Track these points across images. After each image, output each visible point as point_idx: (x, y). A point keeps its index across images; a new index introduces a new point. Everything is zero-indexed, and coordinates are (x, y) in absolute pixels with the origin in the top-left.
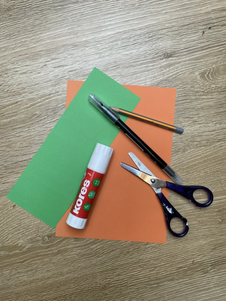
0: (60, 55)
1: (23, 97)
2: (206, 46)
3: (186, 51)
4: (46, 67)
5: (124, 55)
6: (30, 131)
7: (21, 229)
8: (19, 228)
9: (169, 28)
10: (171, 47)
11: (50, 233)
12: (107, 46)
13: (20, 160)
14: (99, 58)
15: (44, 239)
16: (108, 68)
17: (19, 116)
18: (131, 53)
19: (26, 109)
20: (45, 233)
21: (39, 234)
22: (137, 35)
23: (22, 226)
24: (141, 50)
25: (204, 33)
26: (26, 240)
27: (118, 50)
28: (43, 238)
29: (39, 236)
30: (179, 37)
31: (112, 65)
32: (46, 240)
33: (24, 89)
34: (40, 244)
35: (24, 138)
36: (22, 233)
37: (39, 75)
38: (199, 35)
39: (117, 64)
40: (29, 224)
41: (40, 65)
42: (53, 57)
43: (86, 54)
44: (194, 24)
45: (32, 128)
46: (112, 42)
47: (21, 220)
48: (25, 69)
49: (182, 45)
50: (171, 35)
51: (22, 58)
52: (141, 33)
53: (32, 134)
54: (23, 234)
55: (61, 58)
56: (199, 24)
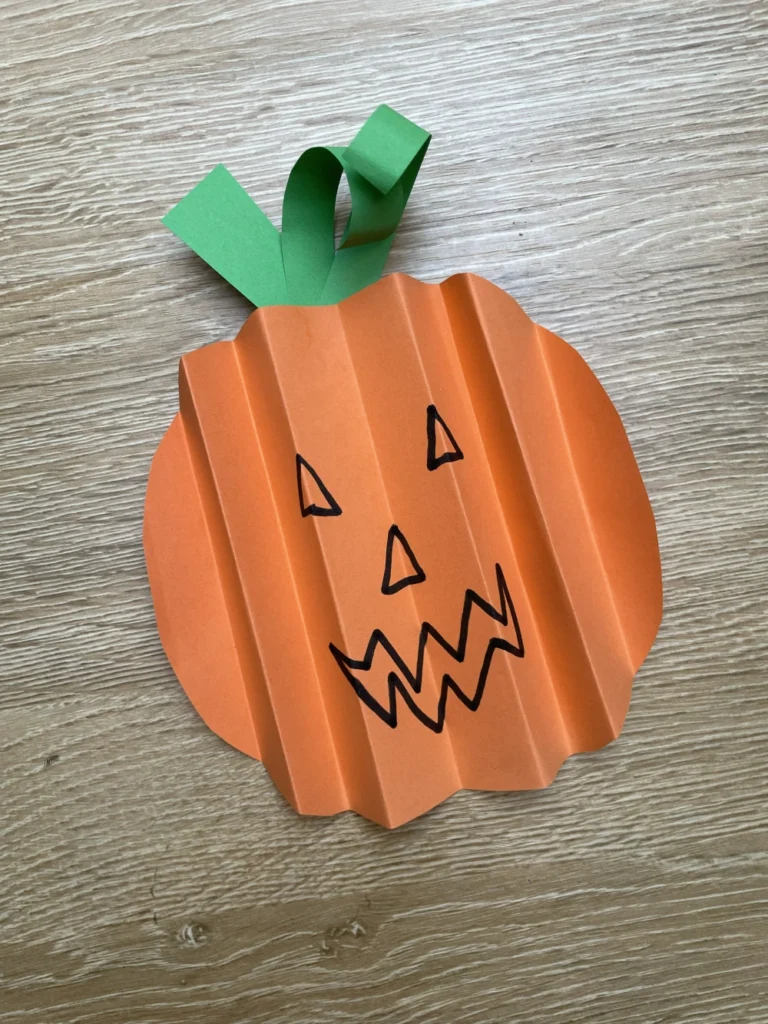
0: (339, 68)
4: (269, 118)
5: (641, 90)
7: (70, 873)
8: (65, 871)
11: (208, 909)
13: (103, 542)
14: (521, 96)
15: (178, 937)
16: (561, 146)
17: (122, 335)
18: (676, 86)
19: (158, 306)
20: (185, 908)
21: (156, 910)
23: (77, 861)
26: (91, 929)
27: (613, 66)
28: (173, 929)
29: (155, 919)
31: (580, 131)
32: (184, 942)
34: (154, 956)
35: (131, 437)
36: (75, 895)
39: (605, 128)
40: (109, 855)
41: (246, 106)
42: (307, 72)
43: (460, 72)
47: (75, 829)
48: (171, 118)
51: (163, 68)
54: (79, 898)
55: (343, 80)
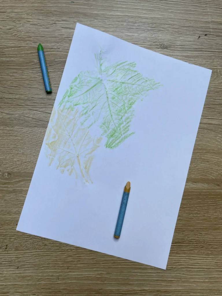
1: (26, 44)
2: (199, 48)
3: (180, 48)
6: (23, 74)
9: (171, 25)
10: (168, 40)
12: (113, 23)
22: (141, 22)
24: (142, 35)
25: (200, 37)
30: (178, 34)
33: (31, 37)
37: (47, 30)
38: (195, 38)
44: (193, 28)
45: (25, 72)
46: (119, 21)
49: (178, 42)
50: (171, 31)
52: (146, 22)
53: (24, 77)
56: (198, 29)
